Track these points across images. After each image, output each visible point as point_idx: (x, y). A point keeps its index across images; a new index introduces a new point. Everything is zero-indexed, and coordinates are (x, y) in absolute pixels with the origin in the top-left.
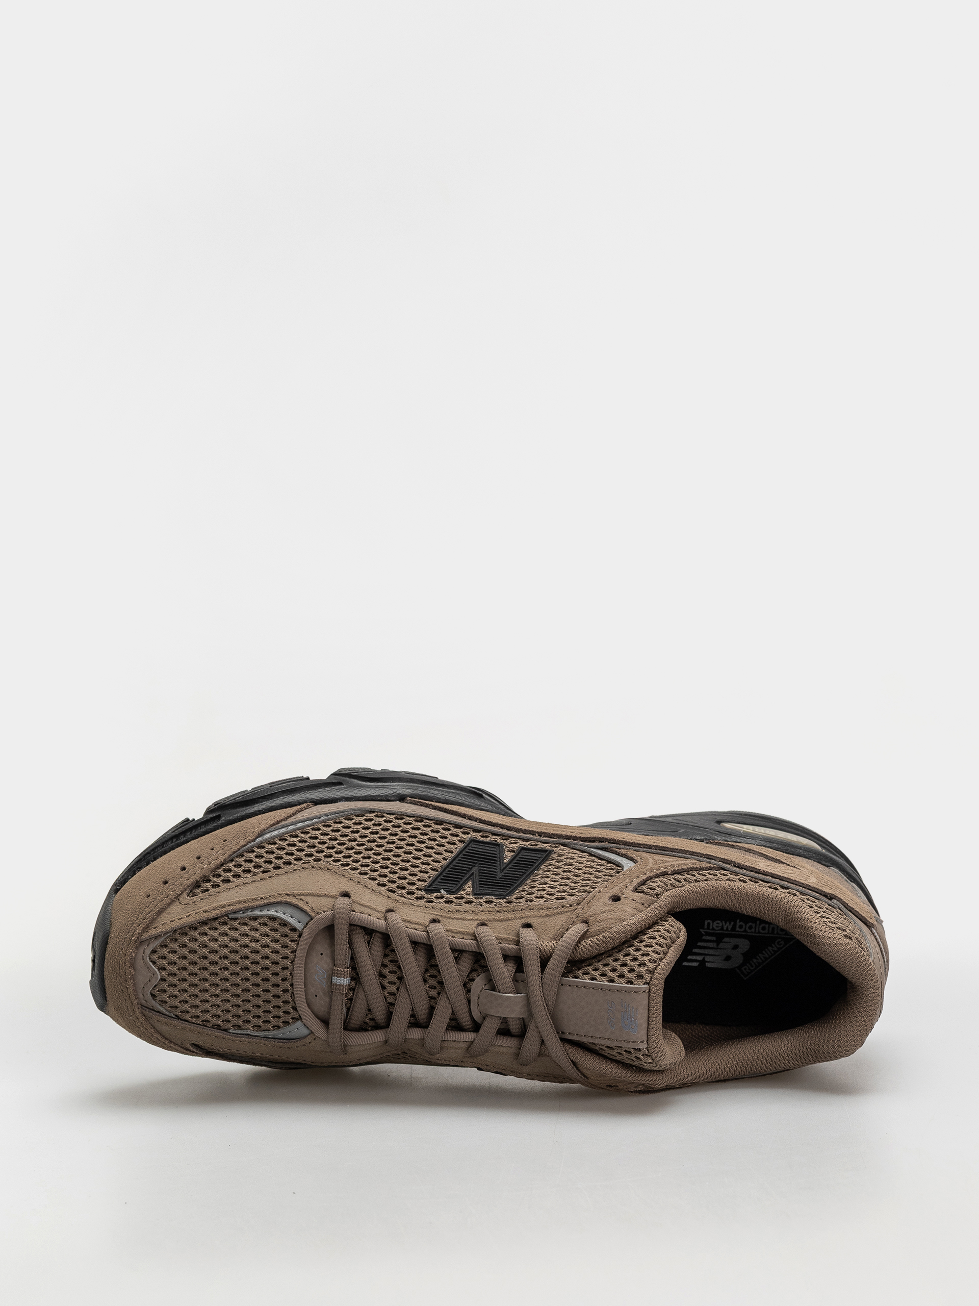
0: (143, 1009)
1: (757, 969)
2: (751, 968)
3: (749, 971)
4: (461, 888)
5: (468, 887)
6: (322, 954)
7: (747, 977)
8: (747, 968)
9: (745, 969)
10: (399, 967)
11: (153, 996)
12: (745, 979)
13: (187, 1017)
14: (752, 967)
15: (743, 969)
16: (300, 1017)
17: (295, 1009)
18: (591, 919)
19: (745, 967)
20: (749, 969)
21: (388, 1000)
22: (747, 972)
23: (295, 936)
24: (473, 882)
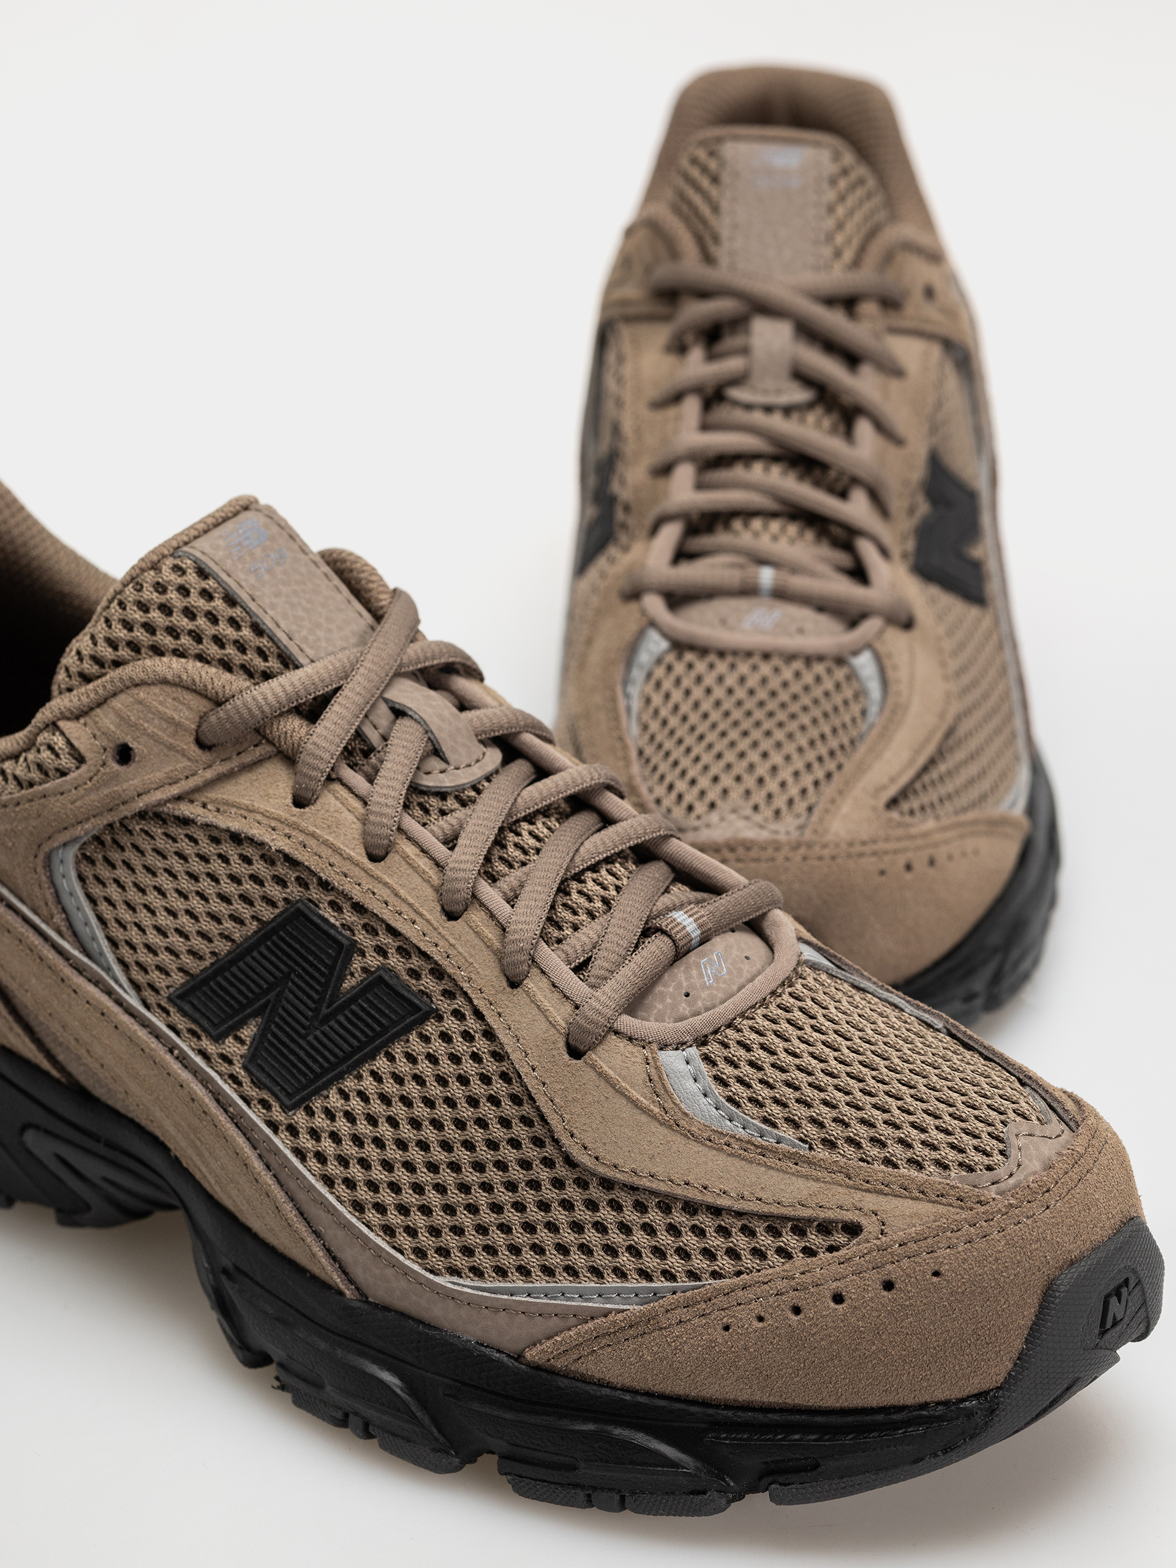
0: (1076, 1125)
4: (371, 973)
5: (353, 974)
13: (1002, 1072)
16: (798, 962)
17: (798, 973)
18: (188, 740)
21: (627, 874)
23: (715, 1050)
24: (341, 979)
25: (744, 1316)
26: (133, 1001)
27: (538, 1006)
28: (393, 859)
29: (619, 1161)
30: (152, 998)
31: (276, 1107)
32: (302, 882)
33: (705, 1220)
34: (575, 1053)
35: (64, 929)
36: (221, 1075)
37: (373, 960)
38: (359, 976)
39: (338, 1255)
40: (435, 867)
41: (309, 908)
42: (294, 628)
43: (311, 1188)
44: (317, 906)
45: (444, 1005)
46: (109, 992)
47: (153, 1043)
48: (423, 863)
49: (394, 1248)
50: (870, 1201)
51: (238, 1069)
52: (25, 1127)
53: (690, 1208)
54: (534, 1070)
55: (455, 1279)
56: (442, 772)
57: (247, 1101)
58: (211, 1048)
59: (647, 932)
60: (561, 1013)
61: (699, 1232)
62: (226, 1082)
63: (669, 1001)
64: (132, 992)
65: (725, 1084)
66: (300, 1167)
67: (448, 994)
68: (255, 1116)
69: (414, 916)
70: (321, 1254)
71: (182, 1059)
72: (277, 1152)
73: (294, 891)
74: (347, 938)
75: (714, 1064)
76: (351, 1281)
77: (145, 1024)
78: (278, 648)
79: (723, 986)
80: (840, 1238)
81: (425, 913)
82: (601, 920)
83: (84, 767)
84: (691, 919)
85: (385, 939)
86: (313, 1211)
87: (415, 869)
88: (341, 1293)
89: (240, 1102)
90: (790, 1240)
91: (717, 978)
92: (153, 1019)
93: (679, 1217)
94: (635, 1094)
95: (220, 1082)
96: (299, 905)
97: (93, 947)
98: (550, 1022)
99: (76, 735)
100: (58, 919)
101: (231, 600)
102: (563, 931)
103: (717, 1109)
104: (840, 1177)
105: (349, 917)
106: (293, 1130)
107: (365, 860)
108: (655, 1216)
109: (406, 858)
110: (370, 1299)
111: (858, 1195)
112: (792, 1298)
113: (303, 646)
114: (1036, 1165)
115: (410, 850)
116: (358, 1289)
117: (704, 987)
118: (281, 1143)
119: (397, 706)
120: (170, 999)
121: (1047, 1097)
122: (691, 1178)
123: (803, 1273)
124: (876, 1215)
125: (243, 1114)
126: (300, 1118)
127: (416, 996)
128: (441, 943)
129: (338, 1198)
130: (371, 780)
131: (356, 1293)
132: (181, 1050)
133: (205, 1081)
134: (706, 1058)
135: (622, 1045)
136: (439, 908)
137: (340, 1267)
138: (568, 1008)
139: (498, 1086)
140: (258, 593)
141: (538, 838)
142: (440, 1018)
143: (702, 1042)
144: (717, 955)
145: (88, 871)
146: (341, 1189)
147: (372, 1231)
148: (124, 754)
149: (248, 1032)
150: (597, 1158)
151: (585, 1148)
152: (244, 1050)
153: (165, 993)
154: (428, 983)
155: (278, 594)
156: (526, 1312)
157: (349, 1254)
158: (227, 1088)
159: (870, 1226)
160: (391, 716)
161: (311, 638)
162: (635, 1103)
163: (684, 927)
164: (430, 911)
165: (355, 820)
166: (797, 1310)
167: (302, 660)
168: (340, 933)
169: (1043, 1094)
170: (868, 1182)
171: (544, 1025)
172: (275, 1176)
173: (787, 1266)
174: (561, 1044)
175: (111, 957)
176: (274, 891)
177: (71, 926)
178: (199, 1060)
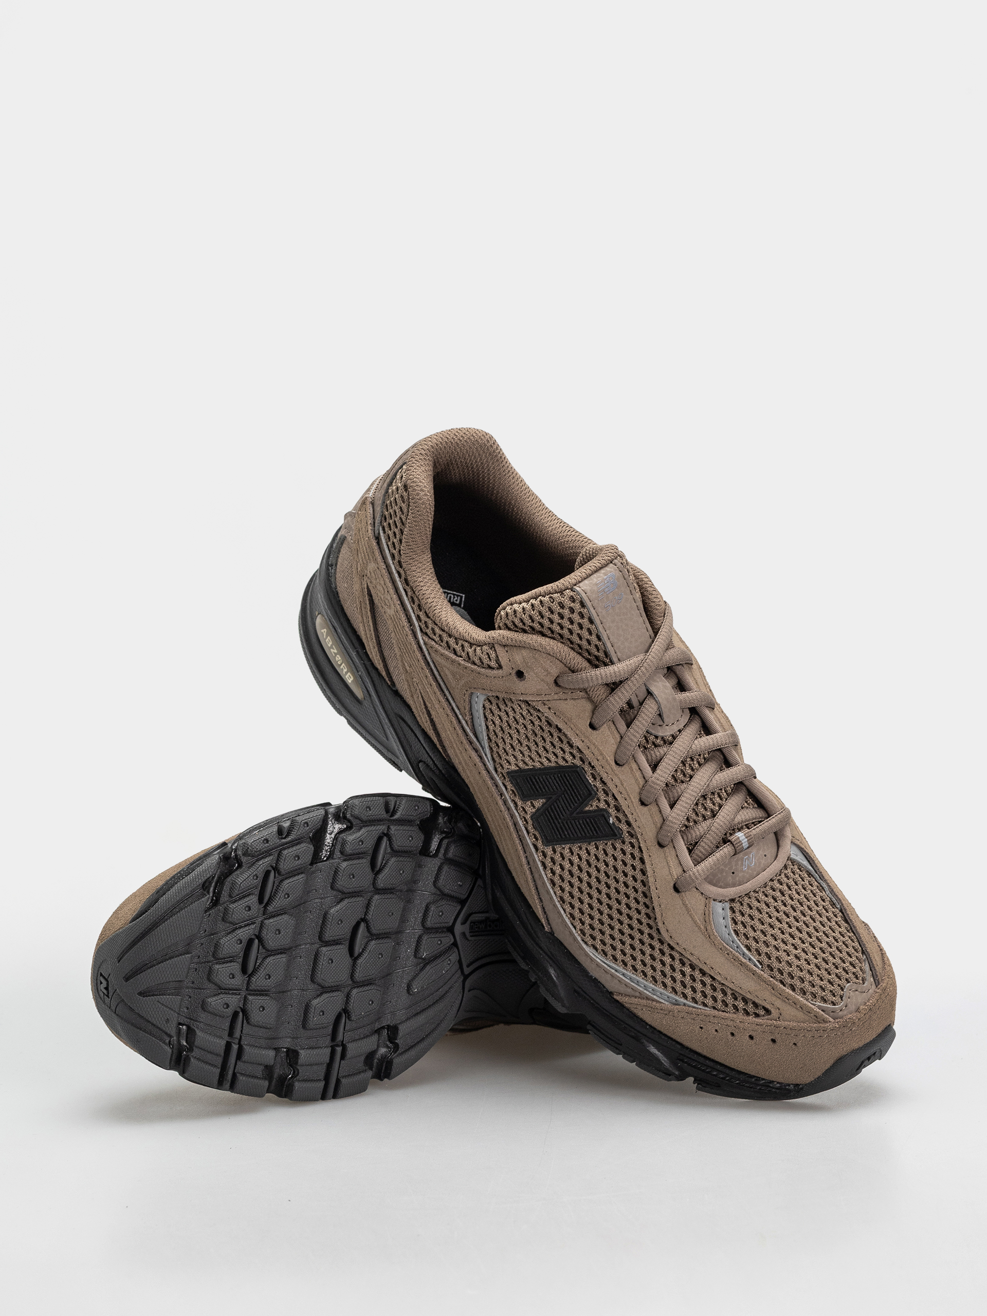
0: (879, 982)
1: (449, 592)
2: (452, 596)
3: (455, 596)
4: (600, 810)
5: (592, 806)
6: (733, 873)
7: (461, 595)
8: (455, 599)
9: (456, 600)
10: (697, 804)
11: (864, 980)
12: (464, 596)
13: (857, 944)
14: (450, 597)
15: (458, 602)
16: (788, 860)
17: (785, 867)
18: (551, 680)
19: (455, 602)
20: (454, 598)
21: (726, 797)
22: (458, 598)
23: (737, 906)
24: (586, 806)
25: (711, 1028)
26: (491, 766)
27: (668, 863)
28: (626, 768)
29: (680, 942)
30: (499, 770)
31: (540, 841)
32: (582, 760)
33: (708, 980)
34: (676, 889)
35: (469, 723)
36: (520, 815)
37: (602, 805)
38: (594, 808)
39: (547, 912)
40: (643, 778)
41: (582, 772)
42: (616, 641)
43: (544, 883)
44: (586, 773)
45: (628, 839)
46: (481, 757)
47: (493, 789)
48: (638, 774)
49: (572, 924)
50: (778, 1003)
51: (528, 817)
52: (421, 761)
53: (703, 973)
54: (657, 889)
55: (594, 951)
56: (660, 726)
57: (528, 832)
58: (520, 803)
59: (725, 841)
60: (676, 872)
61: (704, 984)
62: (521, 819)
63: (724, 874)
64: (491, 762)
65: (736, 923)
66: (543, 873)
67: (632, 835)
68: (529, 841)
69: (626, 796)
70: (540, 909)
71: (505, 802)
72: (534, 860)
73: (578, 762)
74: (595, 792)
75: (734, 912)
76: (549, 924)
77: (492, 778)
78: (605, 648)
79: (750, 871)
80: (762, 1012)
81: (632, 797)
82: (708, 822)
83: (500, 671)
84: (746, 840)
85: (610, 799)
86: (542, 891)
87: (634, 777)
88: (543, 927)
89: (525, 832)
90: (741, 1005)
91: (749, 867)
92: (498, 779)
93: (697, 974)
94: (696, 918)
95: (519, 819)
96: (578, 769)
97: (480, 736)
98: (670, 873)
99: (501, 655)
100: (468, 718)
101: (591, 621)
102: (689, 823)
103: (728, 934)
104: (770, 988)
105: (598, 784)
106: (545, 855)
107: (613, 764)
108: (688, 970)
109: (631, 769)
110: (555, 935)
111: (774, 998)
112: (731, 1030)
113: (617, 651)
114: (852, 1007)
115: (634, 766)
116: (551, 928)
117: (742, 871)
118: (538, 857)
119: (650, 690)
120: (508, 773)
121: (871, 964)
122: (708, 962)
123: (741, 1022)
124: (779, 1010)
125: (524, 837)
126: (549, 850)
127: (616, 829)
128: (634, 814)
129: (555, 893)
130: (628, 725)
131: (550, 929)
132: (505, 797)
133: (512, 816)
134: (732, 909)
135: (698, 894)
136: (639, 798)
137: (546, 917)
138: (680, 870)
139: (638, 885)
140: (605, 620)
141: (693, 770)
142: (624, 842)
143: (732, 900)
144: (752, 855)
145: (487, 705)
146: (558, 889)
147: (565, 913)
148: (520, 674)
149: (539, 803)
150: (671, 937)
151: (667, 931)
152: (534, 810)
153: (505, 771)
154: (624, 827)
155: (613, 622)
156: (620, 981)
157: (551, 916)
158: (521, 823)
159: (775, 1013)
160: (646, 693)
161: (622, 646)
162: (695, 922)
163: (742, 844)
164: (634, 798)
165: (615, 743)
166: (732, 1034)
167: (615, 659)
168: (592, 788)
169: (870, 962)
170: (780, 994)
171: (667, 873)
172: (530, 868)
173: (735, 1016)
174: (672, 885)
175: (487, 745)
176: (569, 757)
177: (473, 722)
178: (512, 805)
